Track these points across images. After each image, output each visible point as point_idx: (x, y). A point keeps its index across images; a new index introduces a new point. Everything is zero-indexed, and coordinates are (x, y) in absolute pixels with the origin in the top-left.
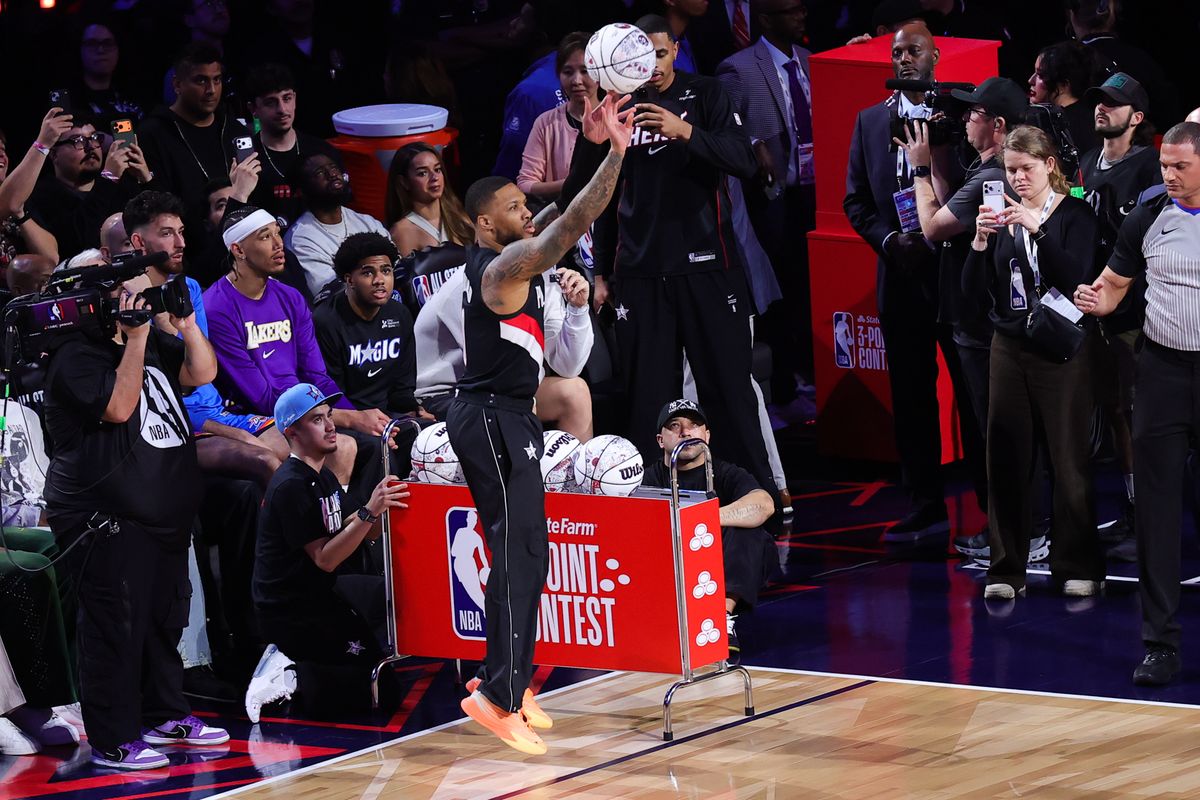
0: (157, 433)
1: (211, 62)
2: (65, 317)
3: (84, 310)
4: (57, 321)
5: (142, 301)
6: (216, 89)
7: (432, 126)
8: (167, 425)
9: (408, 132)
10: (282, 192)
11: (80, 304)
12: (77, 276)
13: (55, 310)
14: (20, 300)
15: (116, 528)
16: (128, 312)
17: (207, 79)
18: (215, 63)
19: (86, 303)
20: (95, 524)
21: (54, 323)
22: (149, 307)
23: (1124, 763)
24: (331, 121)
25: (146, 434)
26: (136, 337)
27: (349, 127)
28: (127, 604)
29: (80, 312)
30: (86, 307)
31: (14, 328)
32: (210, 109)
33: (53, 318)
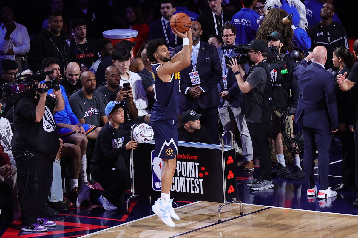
0: (48, 127)
1: (59, 16)
2: (21, 90)
3: (27, 88)
4: (18, 91)
5: (45, 85)
6: (61, 24)
7: (133, 36)
8: (50, 124)
9: (126, 38)
10: (82, 56)
11: (26, 86)
12: (25, 77)
13: (18, 87)
14: (7, 84)
15: (33, 155)
16: (41, 89)
17: (58, 21)
18: (60, 16)
19: (28, 86)
20: (27, 153)
21: (17, 91)
22: (47, 87)
23: (348, 234)
24: (102, 34)
25: (45, 128)
26: (43, 96)
27: (108, 36)
28: (36, 178)
29: (26, 89)
30: (28, 87)
31: (5, 93)
32: (59, 30)
33: (17, 90)
